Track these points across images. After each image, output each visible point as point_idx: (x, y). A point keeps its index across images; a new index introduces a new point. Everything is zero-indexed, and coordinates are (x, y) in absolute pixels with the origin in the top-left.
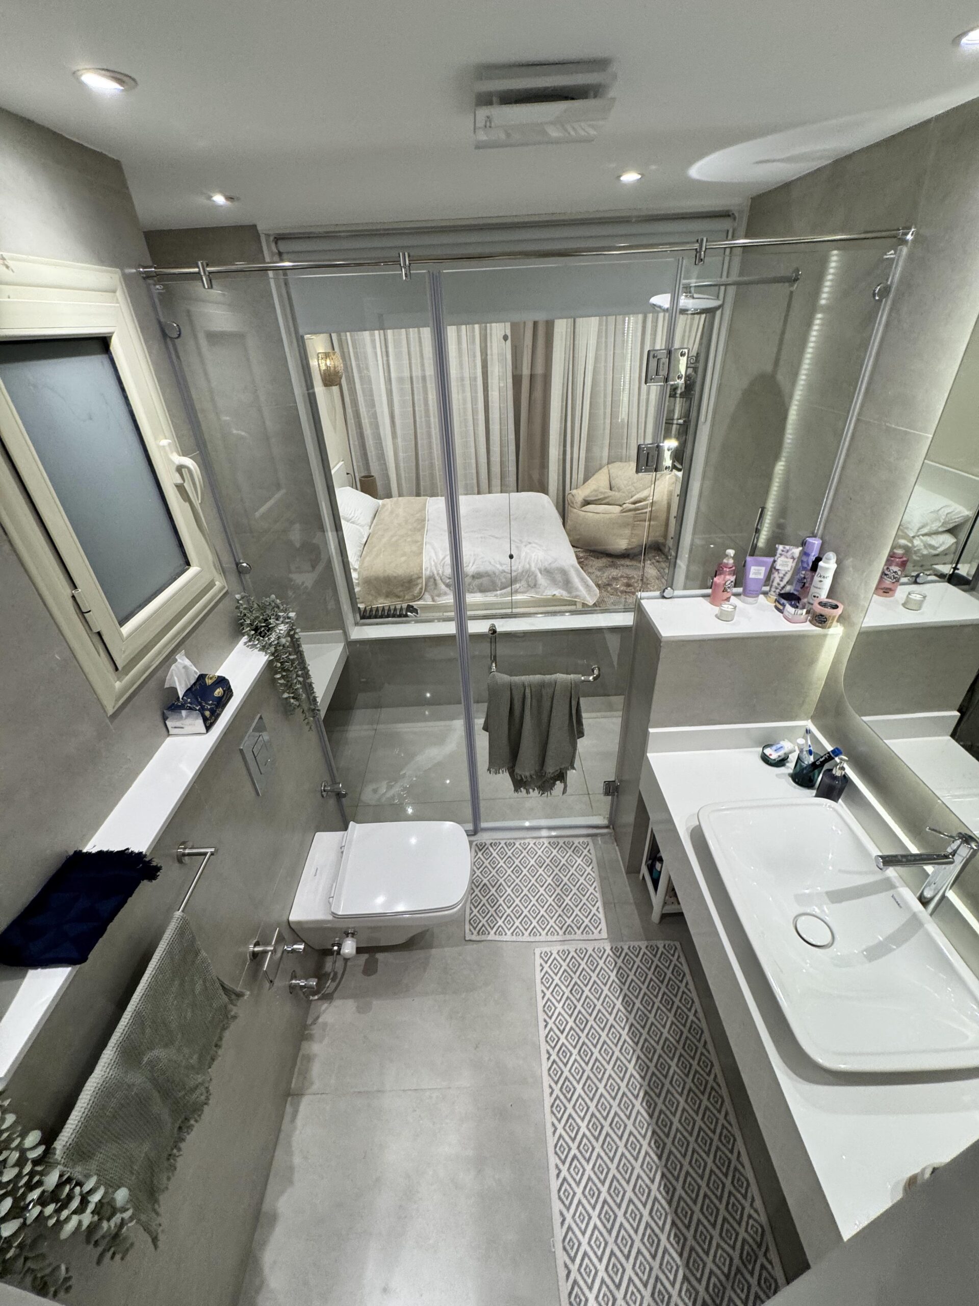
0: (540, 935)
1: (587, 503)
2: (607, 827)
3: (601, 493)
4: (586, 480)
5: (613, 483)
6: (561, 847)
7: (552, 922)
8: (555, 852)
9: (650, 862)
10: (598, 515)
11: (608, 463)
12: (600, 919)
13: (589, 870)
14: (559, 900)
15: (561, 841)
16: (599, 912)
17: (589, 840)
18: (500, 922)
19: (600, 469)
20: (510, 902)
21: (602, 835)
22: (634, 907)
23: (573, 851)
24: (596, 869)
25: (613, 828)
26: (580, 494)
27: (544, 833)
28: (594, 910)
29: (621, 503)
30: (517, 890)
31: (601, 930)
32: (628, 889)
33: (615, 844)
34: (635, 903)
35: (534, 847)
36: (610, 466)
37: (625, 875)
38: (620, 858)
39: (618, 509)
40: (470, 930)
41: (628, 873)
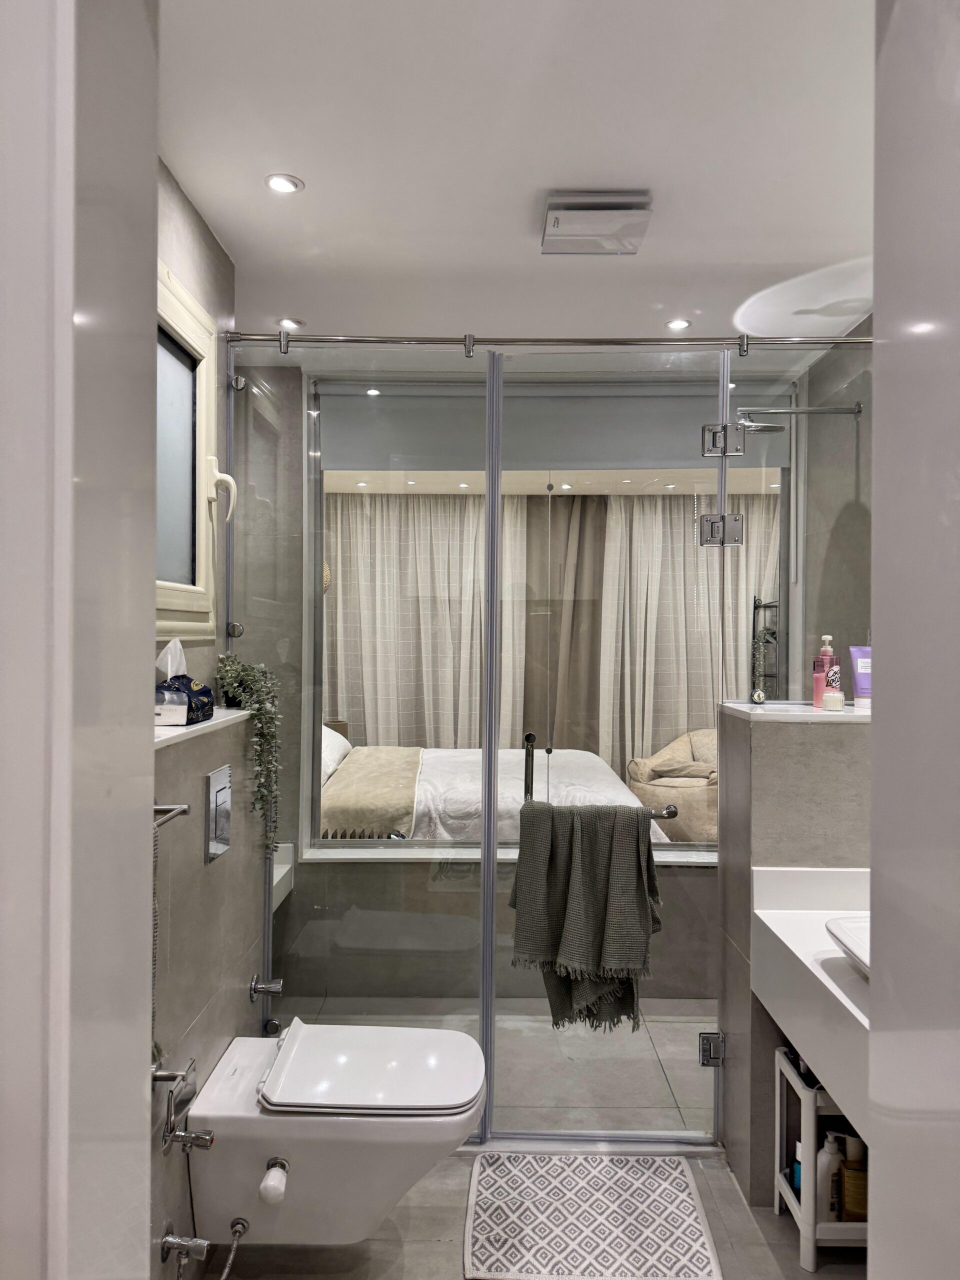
0: (602, 1275)
1: (658, 775)
2: (713, 1144)
3: (678, 762)
4: (655, 750)
5: (696, 754)
6: (633, 1166)
7: (621, 1260)
8: (621, 1173)
9: (787, 1171)
10: (674, 791)
11: (688, 730)
12: (708, 1258)
13: (683, 1196)
14: (633, 1233)
15: (632, 1159)
16: (705, 1249)
17: (682, 1159)
18: (529, 1256)
19: (676, 737)
20: (542, 1231)
21: (704, 1156)
22: (767, 1249)
23: (654, 1173)
24: (696, 1195)
25: (724, 1146)
26: (648, 764)
27: (603, 1147)
28: (696, 1246)
29: (707, 774)
30: (557, 1216)
31: (711, 1271)
32: (756, 1226)
33: (729, 1169)
34: (769, 1244)
35: (584, 1163)
36: (691, 734)
37: (748, 1208)
38: (738, 1187)
39: (704, 782)
40: (473, 1264)
41: (753, 1203)
